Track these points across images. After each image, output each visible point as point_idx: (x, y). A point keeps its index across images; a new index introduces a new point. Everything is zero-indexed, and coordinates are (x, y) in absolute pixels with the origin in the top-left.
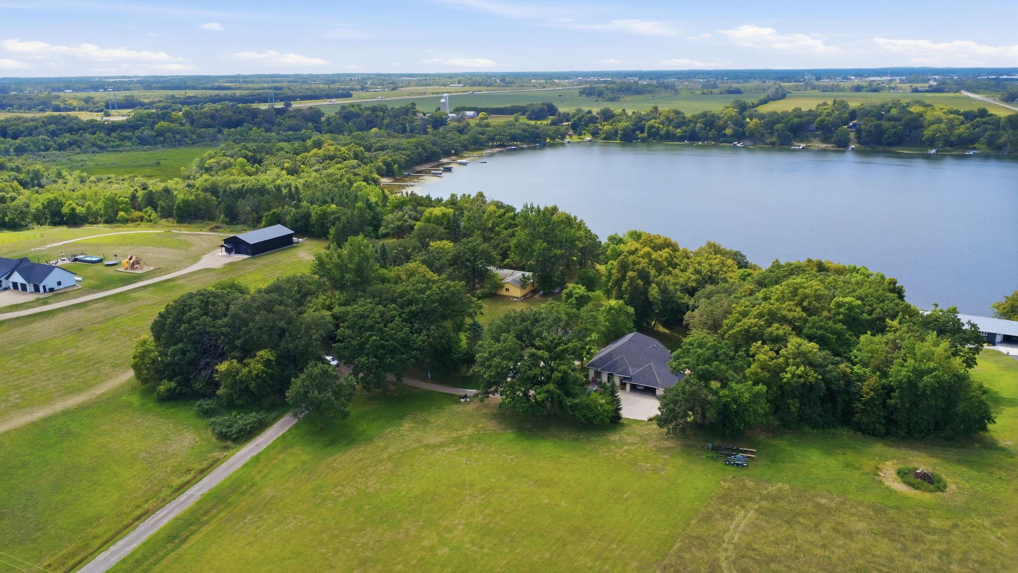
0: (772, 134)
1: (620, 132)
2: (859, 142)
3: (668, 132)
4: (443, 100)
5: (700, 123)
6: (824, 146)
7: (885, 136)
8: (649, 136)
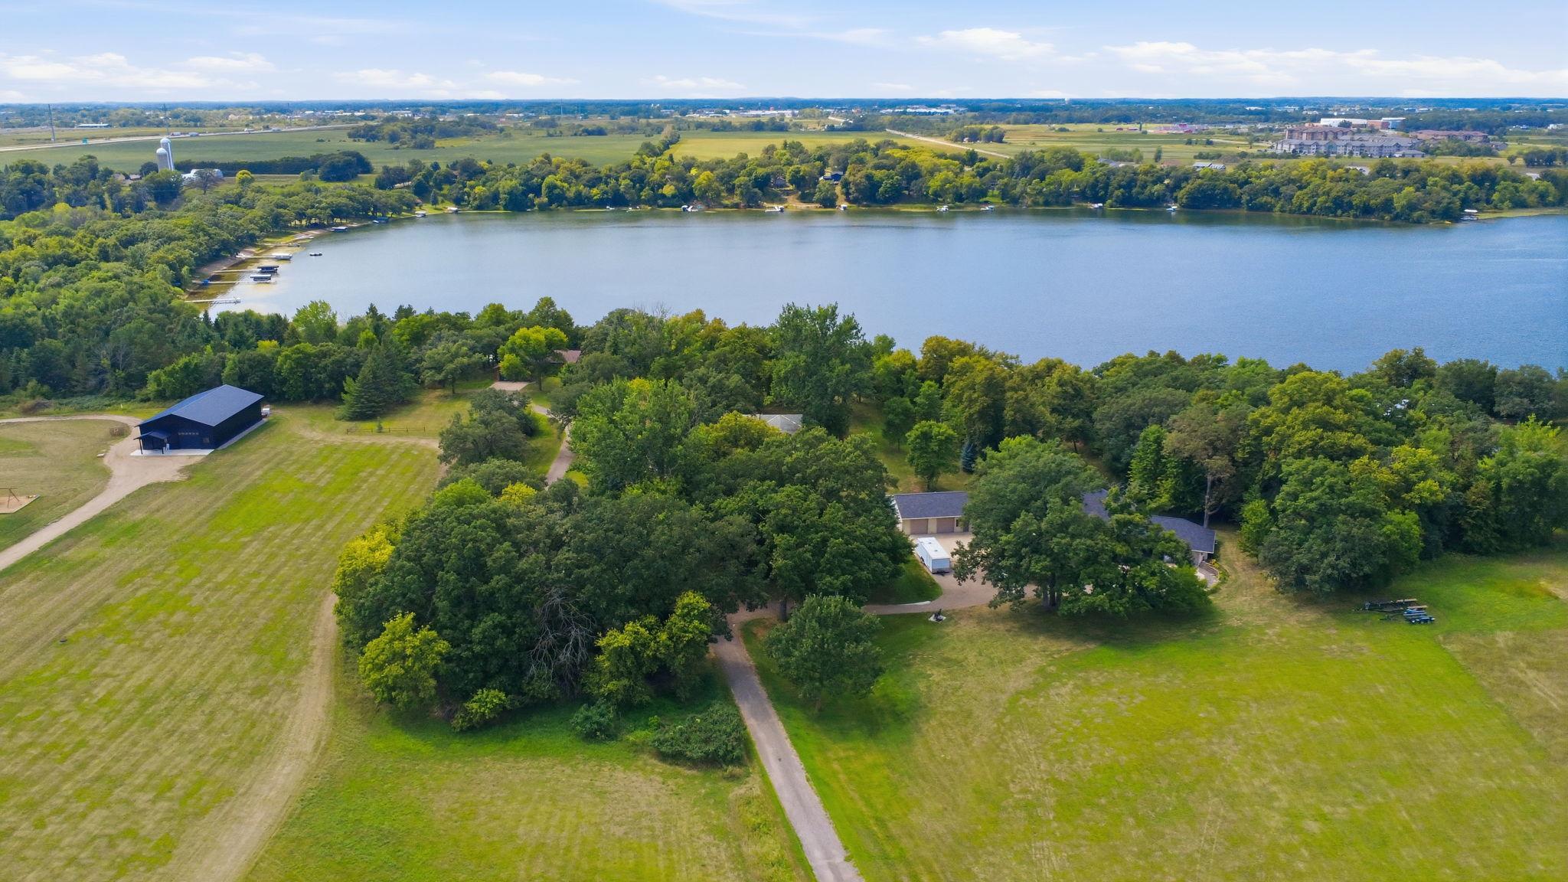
0: (731, 191)
1: (502, 196)
2: (848, 200)
3: (579, 194)
4: (161, 150)
5: (624, 179)
6: (803, 206)
7: (881, 189)
8: (551, 202)
